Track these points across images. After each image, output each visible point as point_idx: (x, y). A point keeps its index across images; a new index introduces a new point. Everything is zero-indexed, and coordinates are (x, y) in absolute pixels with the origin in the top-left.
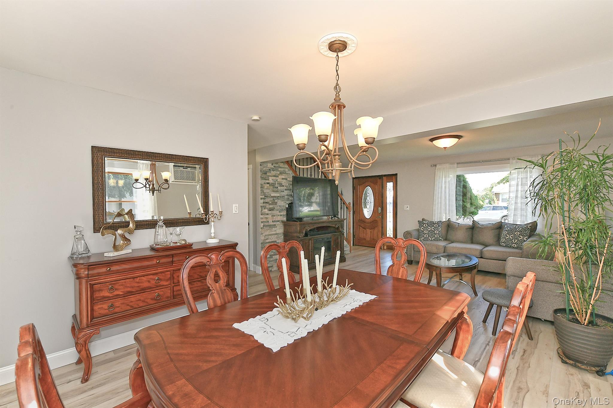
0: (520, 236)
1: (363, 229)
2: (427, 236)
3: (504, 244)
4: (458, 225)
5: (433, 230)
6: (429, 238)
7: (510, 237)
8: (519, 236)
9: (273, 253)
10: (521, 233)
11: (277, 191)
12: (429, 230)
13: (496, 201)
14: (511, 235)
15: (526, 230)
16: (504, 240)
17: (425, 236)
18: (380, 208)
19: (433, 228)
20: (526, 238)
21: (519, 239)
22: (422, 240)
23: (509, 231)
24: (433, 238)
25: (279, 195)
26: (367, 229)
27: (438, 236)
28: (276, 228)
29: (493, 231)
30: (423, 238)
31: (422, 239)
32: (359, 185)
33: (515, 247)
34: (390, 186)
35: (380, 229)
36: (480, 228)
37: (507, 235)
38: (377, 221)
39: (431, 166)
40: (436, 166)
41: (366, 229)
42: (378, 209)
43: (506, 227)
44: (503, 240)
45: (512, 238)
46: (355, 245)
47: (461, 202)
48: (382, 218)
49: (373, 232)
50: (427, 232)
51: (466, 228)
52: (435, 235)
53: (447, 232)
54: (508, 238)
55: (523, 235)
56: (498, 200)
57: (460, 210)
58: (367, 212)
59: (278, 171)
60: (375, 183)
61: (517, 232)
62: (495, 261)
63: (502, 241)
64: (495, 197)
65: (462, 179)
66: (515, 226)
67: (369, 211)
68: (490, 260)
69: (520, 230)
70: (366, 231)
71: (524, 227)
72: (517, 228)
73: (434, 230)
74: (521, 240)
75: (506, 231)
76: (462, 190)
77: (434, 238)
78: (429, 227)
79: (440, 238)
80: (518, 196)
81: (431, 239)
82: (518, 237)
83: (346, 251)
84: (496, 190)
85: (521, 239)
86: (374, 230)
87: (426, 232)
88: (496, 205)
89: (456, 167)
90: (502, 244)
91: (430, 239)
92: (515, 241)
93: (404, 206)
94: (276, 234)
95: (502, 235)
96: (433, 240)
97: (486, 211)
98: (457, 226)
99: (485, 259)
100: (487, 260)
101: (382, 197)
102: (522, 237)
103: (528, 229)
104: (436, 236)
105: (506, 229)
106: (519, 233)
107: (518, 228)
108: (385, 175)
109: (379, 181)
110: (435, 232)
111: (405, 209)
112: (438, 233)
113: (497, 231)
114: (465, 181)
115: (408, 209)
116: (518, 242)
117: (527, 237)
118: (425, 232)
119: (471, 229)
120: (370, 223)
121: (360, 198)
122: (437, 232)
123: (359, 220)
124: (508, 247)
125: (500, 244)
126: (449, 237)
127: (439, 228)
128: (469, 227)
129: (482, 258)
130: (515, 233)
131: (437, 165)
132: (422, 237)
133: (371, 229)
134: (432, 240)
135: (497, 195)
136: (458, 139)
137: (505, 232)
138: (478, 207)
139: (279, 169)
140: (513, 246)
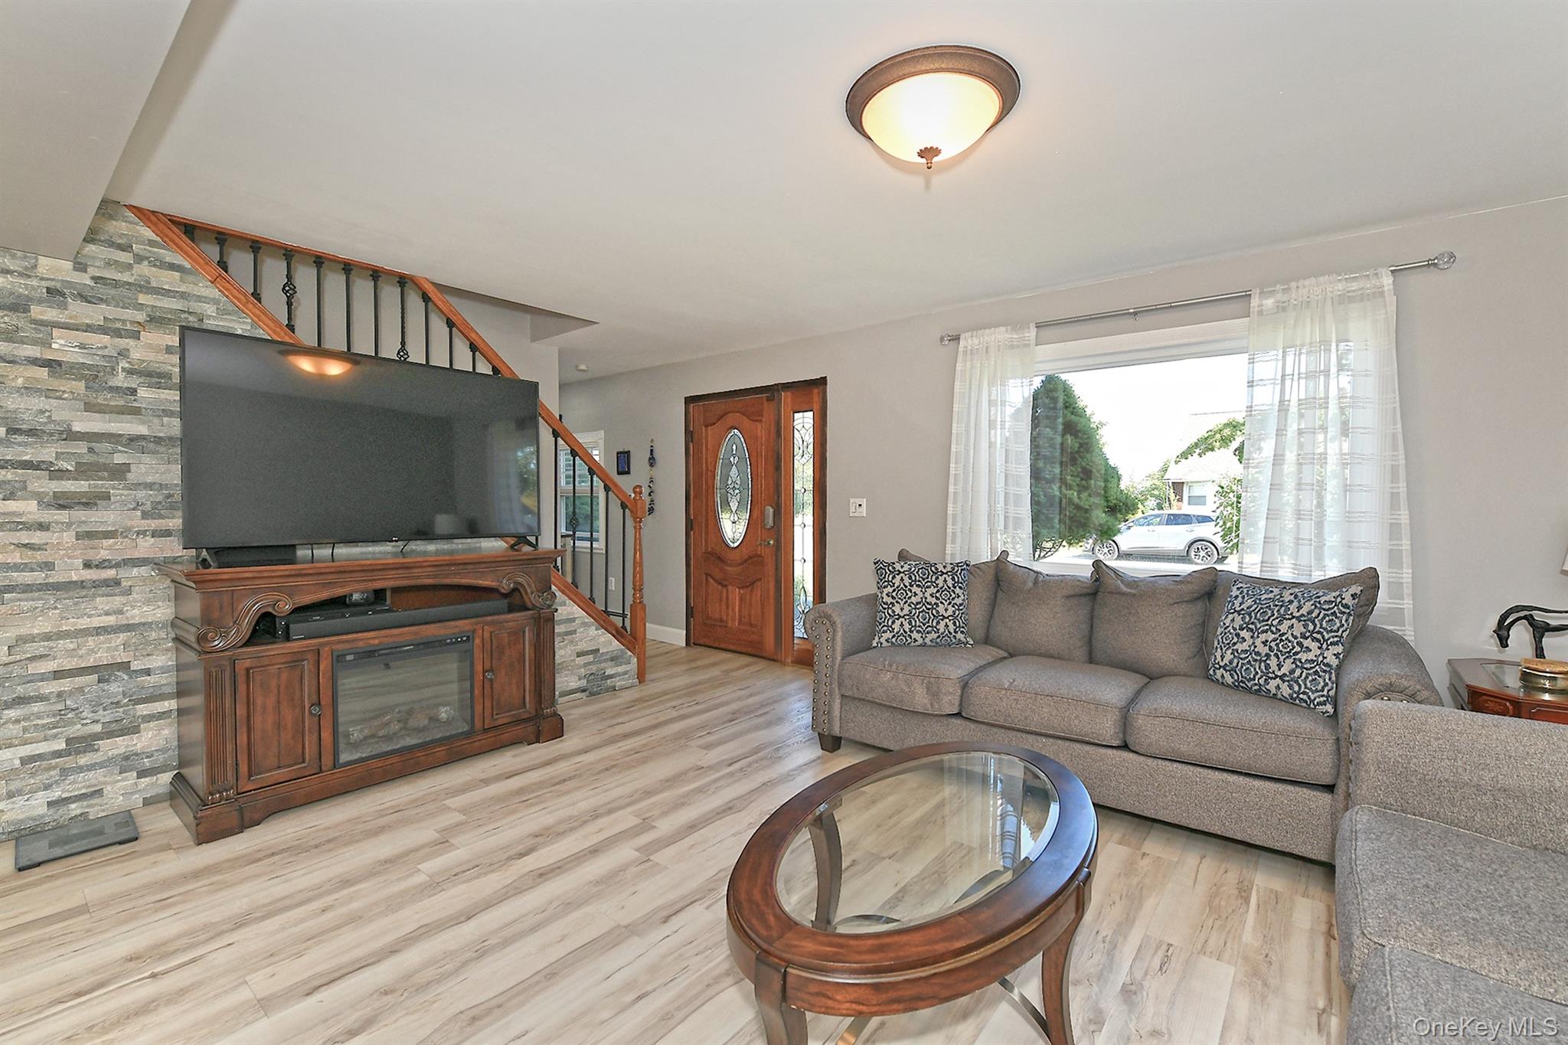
0: (1306, 643)
1: (720, 587)
2: (907, 627)
3: (1227, 675)
4: (1036, 582)
5: (930, 599)
6: (915, 635)
7: (1258, 642)
8: (1300, 644)
9: (98, 728)
10: (1311, 627)
11: (136, 412)
12: (913, 599)
13: (1174, 503)
14: (1263, 637)
15: (1334, 614)
16: (1228, 656)
17: (896, 627)
18: (771, 510)
19: (933, 590)
20: (1337, 655)
21: (1303, 657)
22: (885, 644)
23: (1250, 615)
24: (930, 637)
25: (143, 430)
26: (730, 588)
27: (952, 628)
28: (123, 599)
29: (1180, 610)
30: (888, 635)
31: (883, 640)
32: (706, 426)
33: (1279, 696)
34: (804, 423)
35: (772, 585)
36: (1124, 594)
37: (1244, 634)
38: (760, 556)
39: (942, 340)
40: (956, 339)
41: (726, 586)
42: (763, 513)
43: (1234, 592)
44: (1222, 657)
45: (1264, 650)
46: (695, 644)
47: (1054, 487)
48: (778, 546)
49: (748, 597)
50: (907, 609)
51: (1065, 592)
52: (938, 623)
53: (993, 610)
54: (1245, 646)
55: (1319, 636)
56: (1180, 500)
57: (1052, 519)
58: (733, 527)
59: (140, 307)
60: (755, 416)
61: (1289, 623)
62: (1191, 768)
63: (1219, 658)
64: (1172, 491)
65: (1061, 398)
66: (1276, 591)
67: (736, 519)
68: (1167, 763)
69: (1304, 611)
70: (727, 593)
71: (1323, 599)
72: (1291, 602)
73: (934, 600)
74: (1313, 661)
75: (1238, 613)
76: (1059, 439)
77: (934, 635)
78: (914, 589)
79: (960, 636)
80: (1283, 455)
81: (920, 641)
82: (1298, 649)
83: (618, 678)
84: (1175, 474)
85: (1311, 656)
86: (752, 590)
87: (902, 609)
88: (1175, 511)
89: (1033, 342)
90: (1218, 676)
91: (915, 640)
92: (1280, 666)
93: (849, 501)
94: (128, 628)
95: (1220, 630)
96: (929, 643)
97: (1151, 528)
98: (1030, 584)
99: (1142, 758)
100: (1150, 761)
101: (778, 468)
102: (1314, 645)
103: (1346, 606)
104: (941, 627)
105: (1237, 603)
106: (1299, 629)
107: (1296, 604)
108: (786, 386)
109: (768, 408)
110: (941, 608)
111: (851, 515)
112: (950, 612)
113: (1197, 610)
114: (1070, 404)
115: (863, 511)
116: (1298, 672)
117: (1339, 649)
119: (1084, 600)
120: (741, 564)
121: (709, 473)
122: (947, 610)
123: (706, 552)
124: (1249, 690)
125: (1211, 672)
126: (1000, 631)
127: (957, 590)
128: (1079, 590)
129: (1125, 747)
130: (1283, 628)
131: (962, 337)
132: (884, 632)
133: (742, 588)
134: (924, 645)
135: (1178, 487)
137: (1230, 617)
138: (1121, 508)
139: (143, 299)
140: (1273, 691)
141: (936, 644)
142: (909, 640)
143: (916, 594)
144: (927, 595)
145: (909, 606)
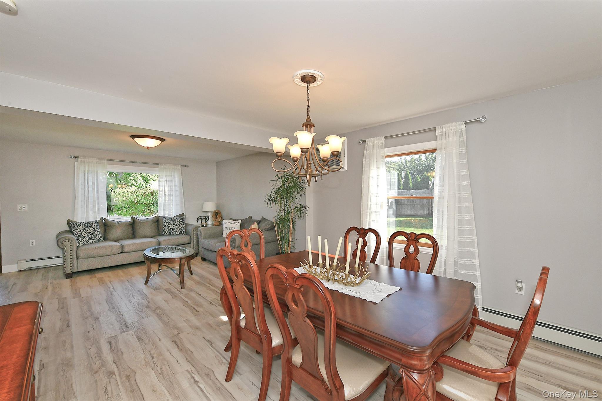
2: (87, 239)
3: (167, 233)
5: (92, 231)
6: (90, 241)
7: (172, 227)
8: (179, 225)
12: (88, 232)
17: (84, 239)
19: (92, 228)
22: (81, 245)
24: (94, 240)
27: (100, 237)
30: (82, 242)
43: (164, 219)
51: (128, 224)
52: (96, 237)
53: (105, 232)
61: (177, 223)
66: (172, 218)
75: (167, 222)
78: (87, 229)
79: (102, 239)
81: (91, 242)
85: (181, 227)
87: (85, 235)
89: (106, 163)
93: (17, 205)
106: (179, 223)
110: (96, 233)
113: (156, 223)
115: (26, 209)
118: (83, 235)
119: (131, 226)
122: (97, 233)
125: (164, 234)
128: (130, 224)
134: (92, 243)
136: (161, 142)
140: (176, 233)
141: (95, 242)
142: (88, 243)
143: (88, 230)
144: (91, 230)
145: (87, 233)
